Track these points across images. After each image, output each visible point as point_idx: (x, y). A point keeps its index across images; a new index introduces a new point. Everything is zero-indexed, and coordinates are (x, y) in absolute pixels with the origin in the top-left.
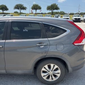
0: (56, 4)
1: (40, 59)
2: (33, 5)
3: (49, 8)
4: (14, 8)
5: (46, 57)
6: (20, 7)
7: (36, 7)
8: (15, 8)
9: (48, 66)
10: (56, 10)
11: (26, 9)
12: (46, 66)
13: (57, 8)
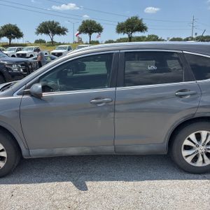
0: (140, 19)
1: (182, 120)
2: (83, 22)
3: (121, 29)
4: (36, 31)
5: (196, 116)
6: (51, 28)
7: (90, 28)
8: (38, 30)
9: (196, 134)
10: (140, 32)
11: (64, 34)
12: (192, 136)
13: (142, 28)
